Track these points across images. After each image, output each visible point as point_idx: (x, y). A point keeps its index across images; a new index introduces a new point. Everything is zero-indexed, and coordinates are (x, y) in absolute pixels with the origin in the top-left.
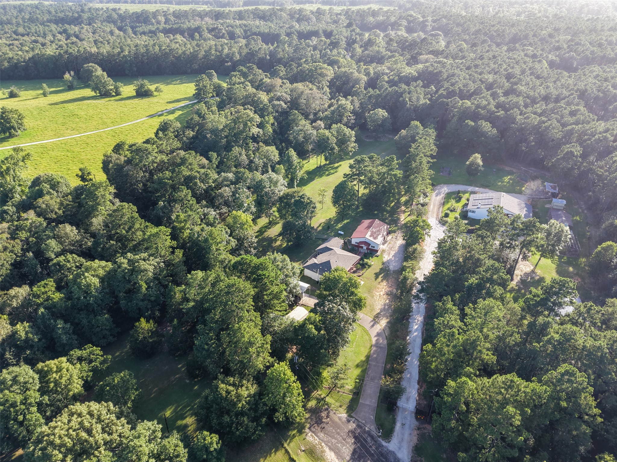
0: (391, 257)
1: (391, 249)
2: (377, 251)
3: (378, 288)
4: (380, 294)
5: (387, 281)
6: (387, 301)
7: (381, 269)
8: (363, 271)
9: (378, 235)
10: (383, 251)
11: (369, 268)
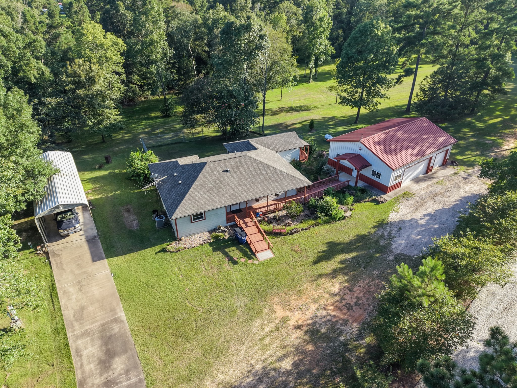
0: (419, 215)
1: (433, 196)
2: (384, 189)
3: (300, 293)
4: (285, 319)
5: (353, 281)
6: (286, 365)
7: (361, 238)
8: (302, 226)
9: (405, 148)
10: (407, 195)
11: (327, 222)
